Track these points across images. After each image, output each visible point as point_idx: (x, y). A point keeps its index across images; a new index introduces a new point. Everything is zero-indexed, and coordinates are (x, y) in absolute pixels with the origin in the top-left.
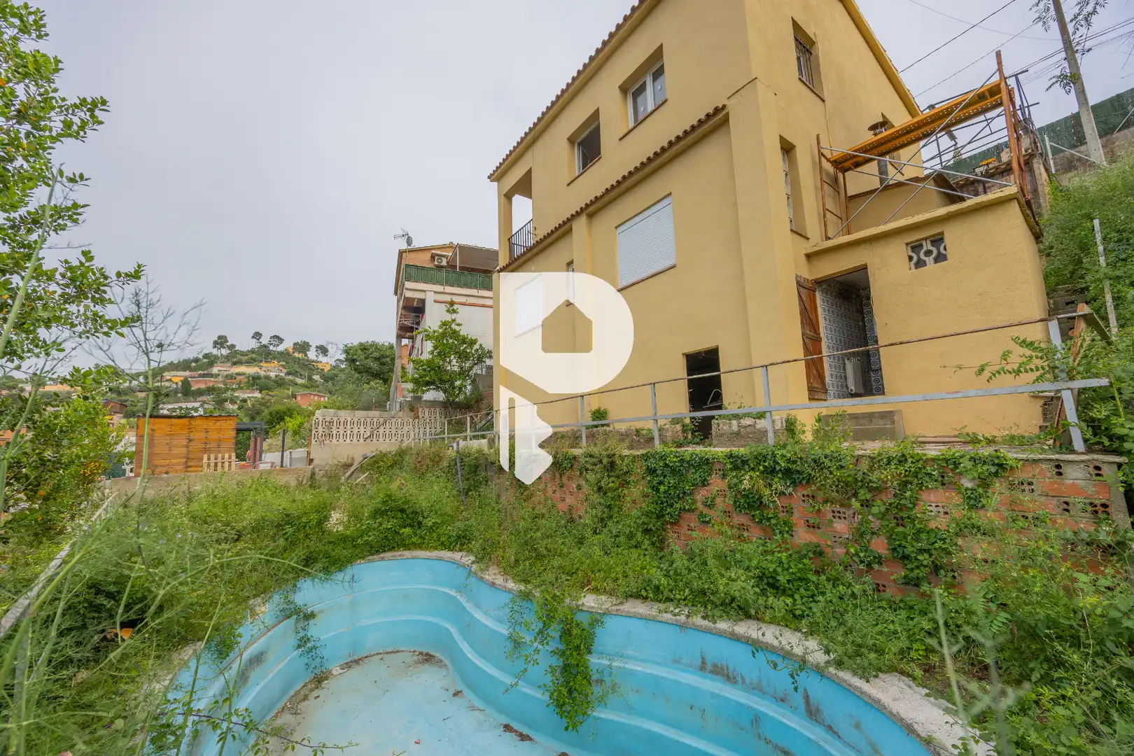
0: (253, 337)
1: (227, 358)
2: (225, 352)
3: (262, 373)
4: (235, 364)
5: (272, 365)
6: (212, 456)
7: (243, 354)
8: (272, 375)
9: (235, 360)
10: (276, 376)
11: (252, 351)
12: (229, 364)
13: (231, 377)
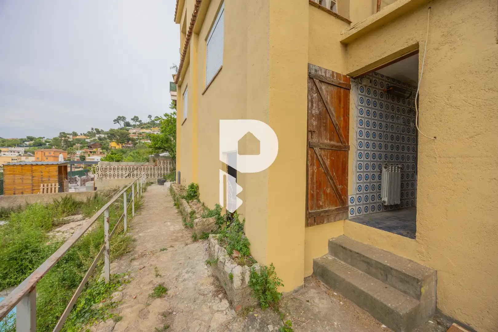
0: (148, 117)
1: (139, 126)
2: (138, 123)
3: (152, 132)
4: (142, 128)
5: (156, 129)
6: (45, 185)
7: (145, 124)
8: (155, 133)
9: (142, 127)
10: (157, 134)
11: (148, 123)
12: (140, 128)
13: (140, 134)
